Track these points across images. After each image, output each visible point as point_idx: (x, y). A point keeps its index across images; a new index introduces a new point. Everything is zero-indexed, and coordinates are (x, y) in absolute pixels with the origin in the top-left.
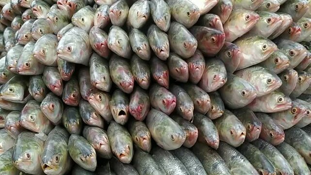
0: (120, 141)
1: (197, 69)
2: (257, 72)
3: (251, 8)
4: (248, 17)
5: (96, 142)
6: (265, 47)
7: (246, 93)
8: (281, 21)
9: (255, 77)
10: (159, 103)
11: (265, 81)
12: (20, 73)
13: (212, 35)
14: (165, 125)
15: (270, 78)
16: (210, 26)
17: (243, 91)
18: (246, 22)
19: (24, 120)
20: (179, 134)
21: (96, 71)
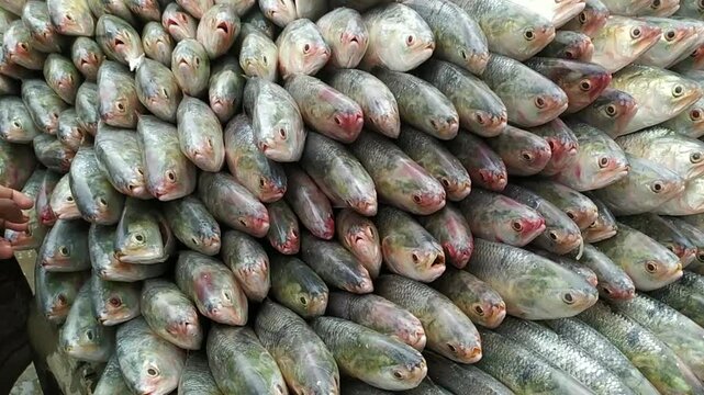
0: (460, 323)
1: (574, 150)
2: (661, 140)
3: (628, 12)
4: (637, 33)
5: (406, 331)
6: (678, 90)
7: (662, 186)
8: (696, 35)
9: (660, 150)
10: (504, 228)
11: (686, 158)
12: (161, 198)
13: (584, 76)
14: (545, 275)
15: (696, 151)
16: (569, 57)
17: (656, 182)
18: (633, 42)
19: (220, 306)
20: (587, 290)
21: (356, 177)
